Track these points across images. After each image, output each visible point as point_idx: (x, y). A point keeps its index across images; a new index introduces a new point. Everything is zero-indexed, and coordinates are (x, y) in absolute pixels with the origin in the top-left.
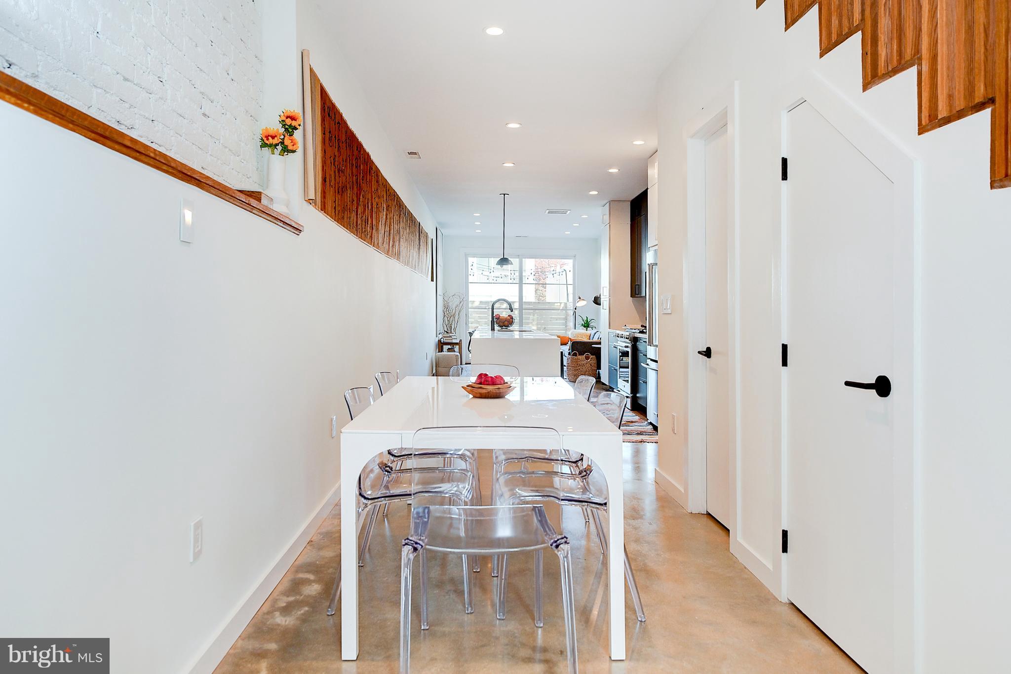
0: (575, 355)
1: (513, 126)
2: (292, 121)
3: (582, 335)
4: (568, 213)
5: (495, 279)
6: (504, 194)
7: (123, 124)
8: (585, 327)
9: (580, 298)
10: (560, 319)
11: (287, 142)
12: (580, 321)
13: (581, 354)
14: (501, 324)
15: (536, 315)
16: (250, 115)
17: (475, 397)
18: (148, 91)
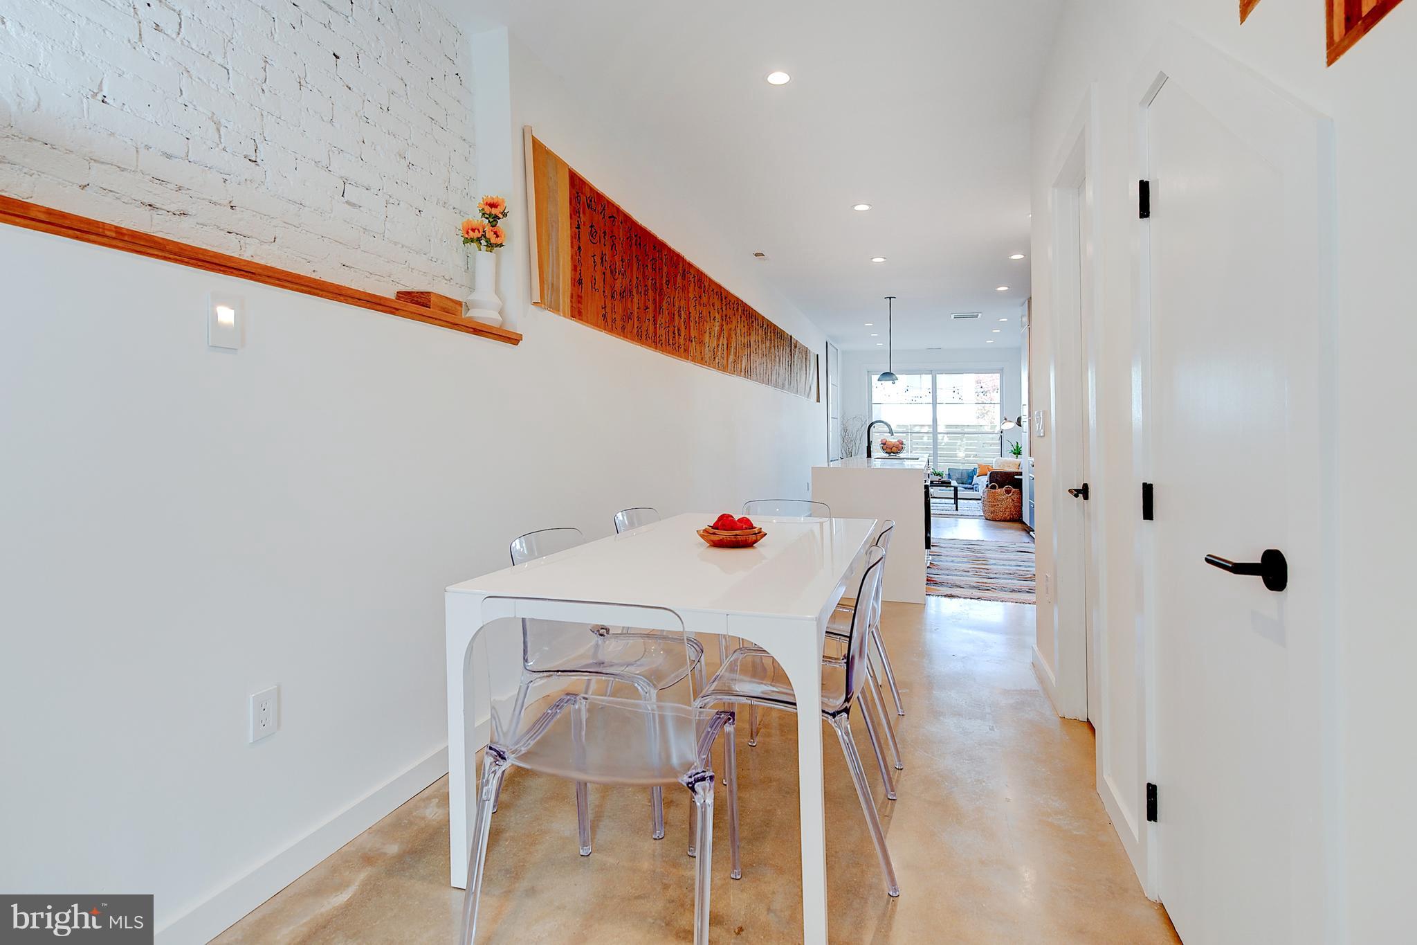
0: (993, 487)
1: (862, 207)
2: (491, 208)
3: (1009, 464)
4: (979, 317)
5: (914, 399)
6: (890, 298)
7: (161, 209)
8: (1014, 454)
9: (1005, 419)
10: (994, 444)
11: (490, 235)
12: (1008, 448)
13: (1001, 486)
14: (889, 451)
15: (964, 439)
16: (451, 207)
17: (711, 546)
18: (222, 171)
